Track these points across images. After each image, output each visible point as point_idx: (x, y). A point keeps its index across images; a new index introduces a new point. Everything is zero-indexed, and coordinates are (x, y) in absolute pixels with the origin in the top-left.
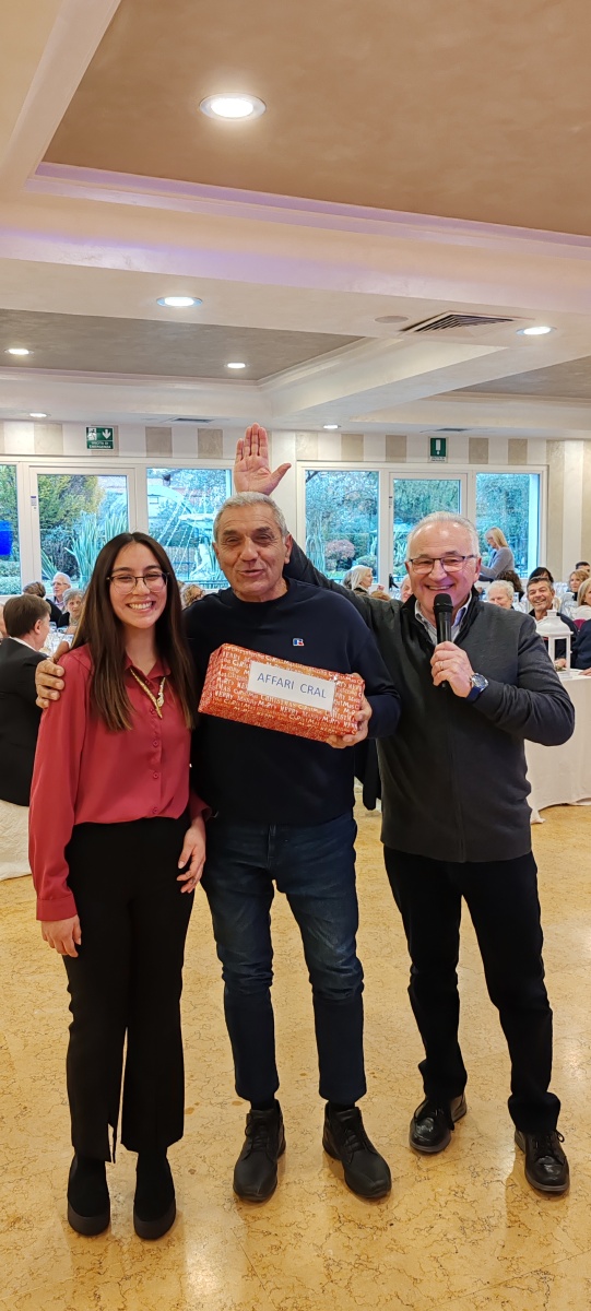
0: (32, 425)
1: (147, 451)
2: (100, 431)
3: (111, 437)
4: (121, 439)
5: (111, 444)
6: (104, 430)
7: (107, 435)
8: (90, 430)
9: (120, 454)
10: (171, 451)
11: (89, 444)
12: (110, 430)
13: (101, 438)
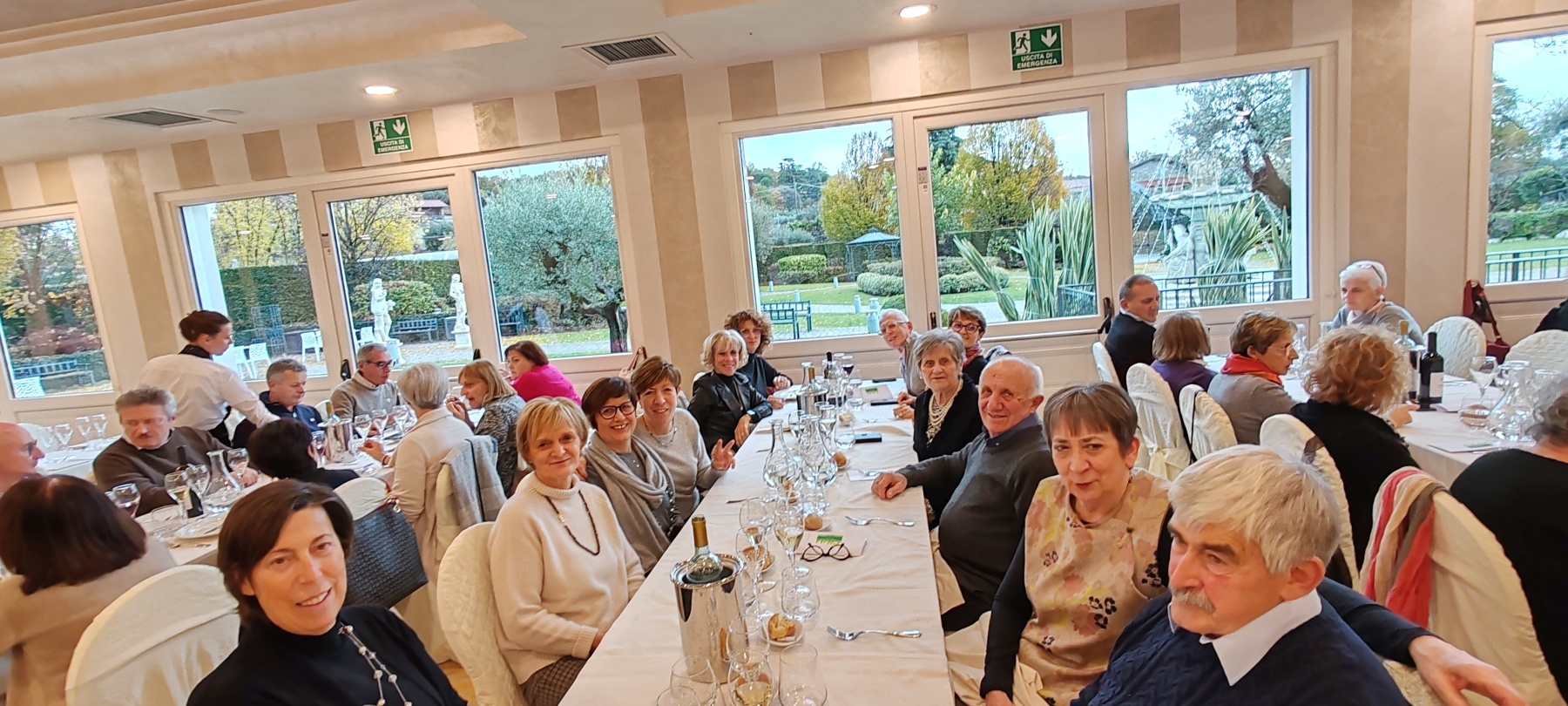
0: (913, 46)
1: (1129, 56)
2: (1037, 34)
3: (1057, 44)
4: (1077, 43)
5: (1058, 58)
6: (1044, 31)
7: (1049, 40)
8: (1018, 36)
9: (1075, 72)
10: (1178, 50)
11: (1017, 60)
12: (1056, 30)
13: (1037, 45)
